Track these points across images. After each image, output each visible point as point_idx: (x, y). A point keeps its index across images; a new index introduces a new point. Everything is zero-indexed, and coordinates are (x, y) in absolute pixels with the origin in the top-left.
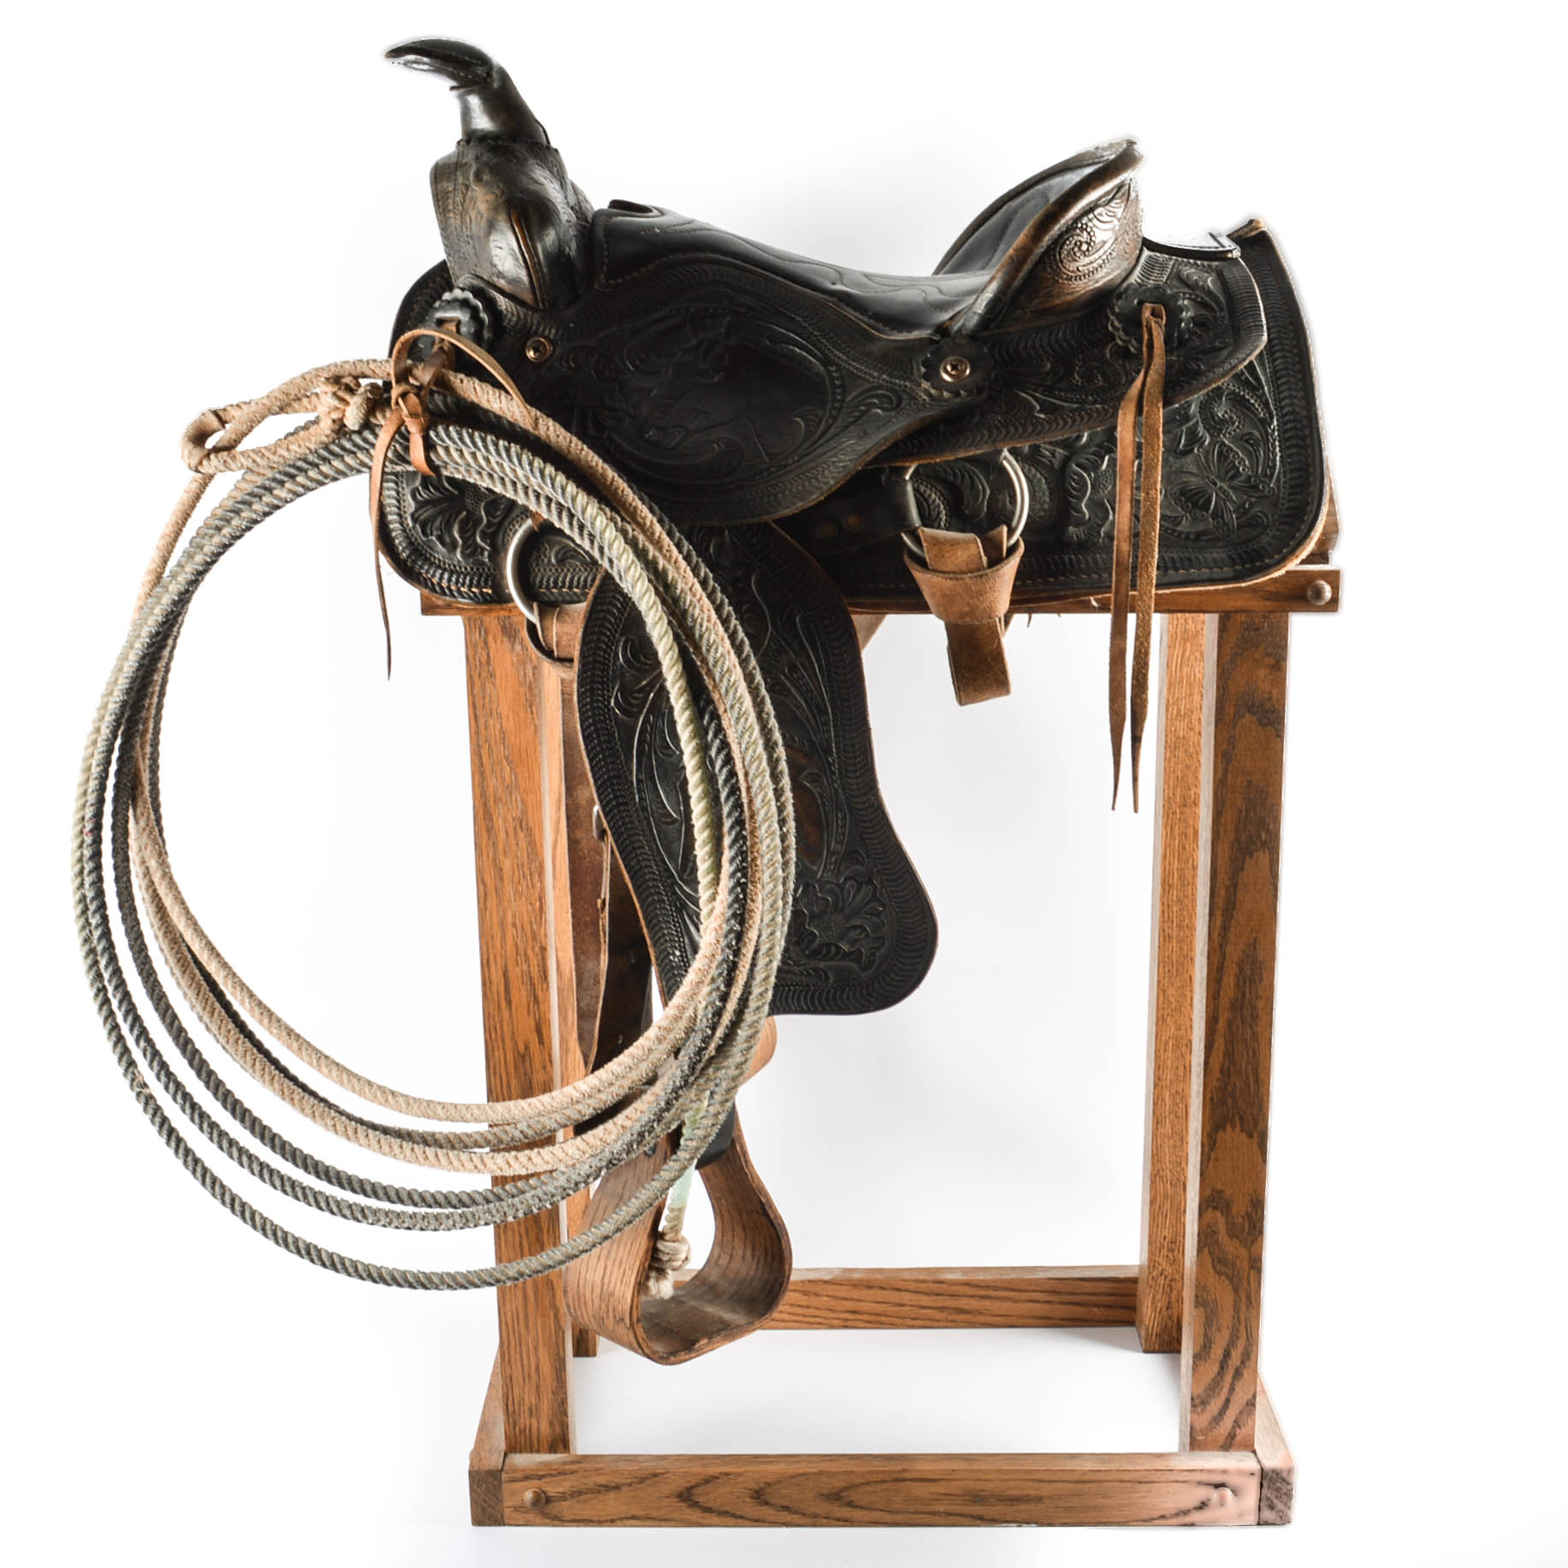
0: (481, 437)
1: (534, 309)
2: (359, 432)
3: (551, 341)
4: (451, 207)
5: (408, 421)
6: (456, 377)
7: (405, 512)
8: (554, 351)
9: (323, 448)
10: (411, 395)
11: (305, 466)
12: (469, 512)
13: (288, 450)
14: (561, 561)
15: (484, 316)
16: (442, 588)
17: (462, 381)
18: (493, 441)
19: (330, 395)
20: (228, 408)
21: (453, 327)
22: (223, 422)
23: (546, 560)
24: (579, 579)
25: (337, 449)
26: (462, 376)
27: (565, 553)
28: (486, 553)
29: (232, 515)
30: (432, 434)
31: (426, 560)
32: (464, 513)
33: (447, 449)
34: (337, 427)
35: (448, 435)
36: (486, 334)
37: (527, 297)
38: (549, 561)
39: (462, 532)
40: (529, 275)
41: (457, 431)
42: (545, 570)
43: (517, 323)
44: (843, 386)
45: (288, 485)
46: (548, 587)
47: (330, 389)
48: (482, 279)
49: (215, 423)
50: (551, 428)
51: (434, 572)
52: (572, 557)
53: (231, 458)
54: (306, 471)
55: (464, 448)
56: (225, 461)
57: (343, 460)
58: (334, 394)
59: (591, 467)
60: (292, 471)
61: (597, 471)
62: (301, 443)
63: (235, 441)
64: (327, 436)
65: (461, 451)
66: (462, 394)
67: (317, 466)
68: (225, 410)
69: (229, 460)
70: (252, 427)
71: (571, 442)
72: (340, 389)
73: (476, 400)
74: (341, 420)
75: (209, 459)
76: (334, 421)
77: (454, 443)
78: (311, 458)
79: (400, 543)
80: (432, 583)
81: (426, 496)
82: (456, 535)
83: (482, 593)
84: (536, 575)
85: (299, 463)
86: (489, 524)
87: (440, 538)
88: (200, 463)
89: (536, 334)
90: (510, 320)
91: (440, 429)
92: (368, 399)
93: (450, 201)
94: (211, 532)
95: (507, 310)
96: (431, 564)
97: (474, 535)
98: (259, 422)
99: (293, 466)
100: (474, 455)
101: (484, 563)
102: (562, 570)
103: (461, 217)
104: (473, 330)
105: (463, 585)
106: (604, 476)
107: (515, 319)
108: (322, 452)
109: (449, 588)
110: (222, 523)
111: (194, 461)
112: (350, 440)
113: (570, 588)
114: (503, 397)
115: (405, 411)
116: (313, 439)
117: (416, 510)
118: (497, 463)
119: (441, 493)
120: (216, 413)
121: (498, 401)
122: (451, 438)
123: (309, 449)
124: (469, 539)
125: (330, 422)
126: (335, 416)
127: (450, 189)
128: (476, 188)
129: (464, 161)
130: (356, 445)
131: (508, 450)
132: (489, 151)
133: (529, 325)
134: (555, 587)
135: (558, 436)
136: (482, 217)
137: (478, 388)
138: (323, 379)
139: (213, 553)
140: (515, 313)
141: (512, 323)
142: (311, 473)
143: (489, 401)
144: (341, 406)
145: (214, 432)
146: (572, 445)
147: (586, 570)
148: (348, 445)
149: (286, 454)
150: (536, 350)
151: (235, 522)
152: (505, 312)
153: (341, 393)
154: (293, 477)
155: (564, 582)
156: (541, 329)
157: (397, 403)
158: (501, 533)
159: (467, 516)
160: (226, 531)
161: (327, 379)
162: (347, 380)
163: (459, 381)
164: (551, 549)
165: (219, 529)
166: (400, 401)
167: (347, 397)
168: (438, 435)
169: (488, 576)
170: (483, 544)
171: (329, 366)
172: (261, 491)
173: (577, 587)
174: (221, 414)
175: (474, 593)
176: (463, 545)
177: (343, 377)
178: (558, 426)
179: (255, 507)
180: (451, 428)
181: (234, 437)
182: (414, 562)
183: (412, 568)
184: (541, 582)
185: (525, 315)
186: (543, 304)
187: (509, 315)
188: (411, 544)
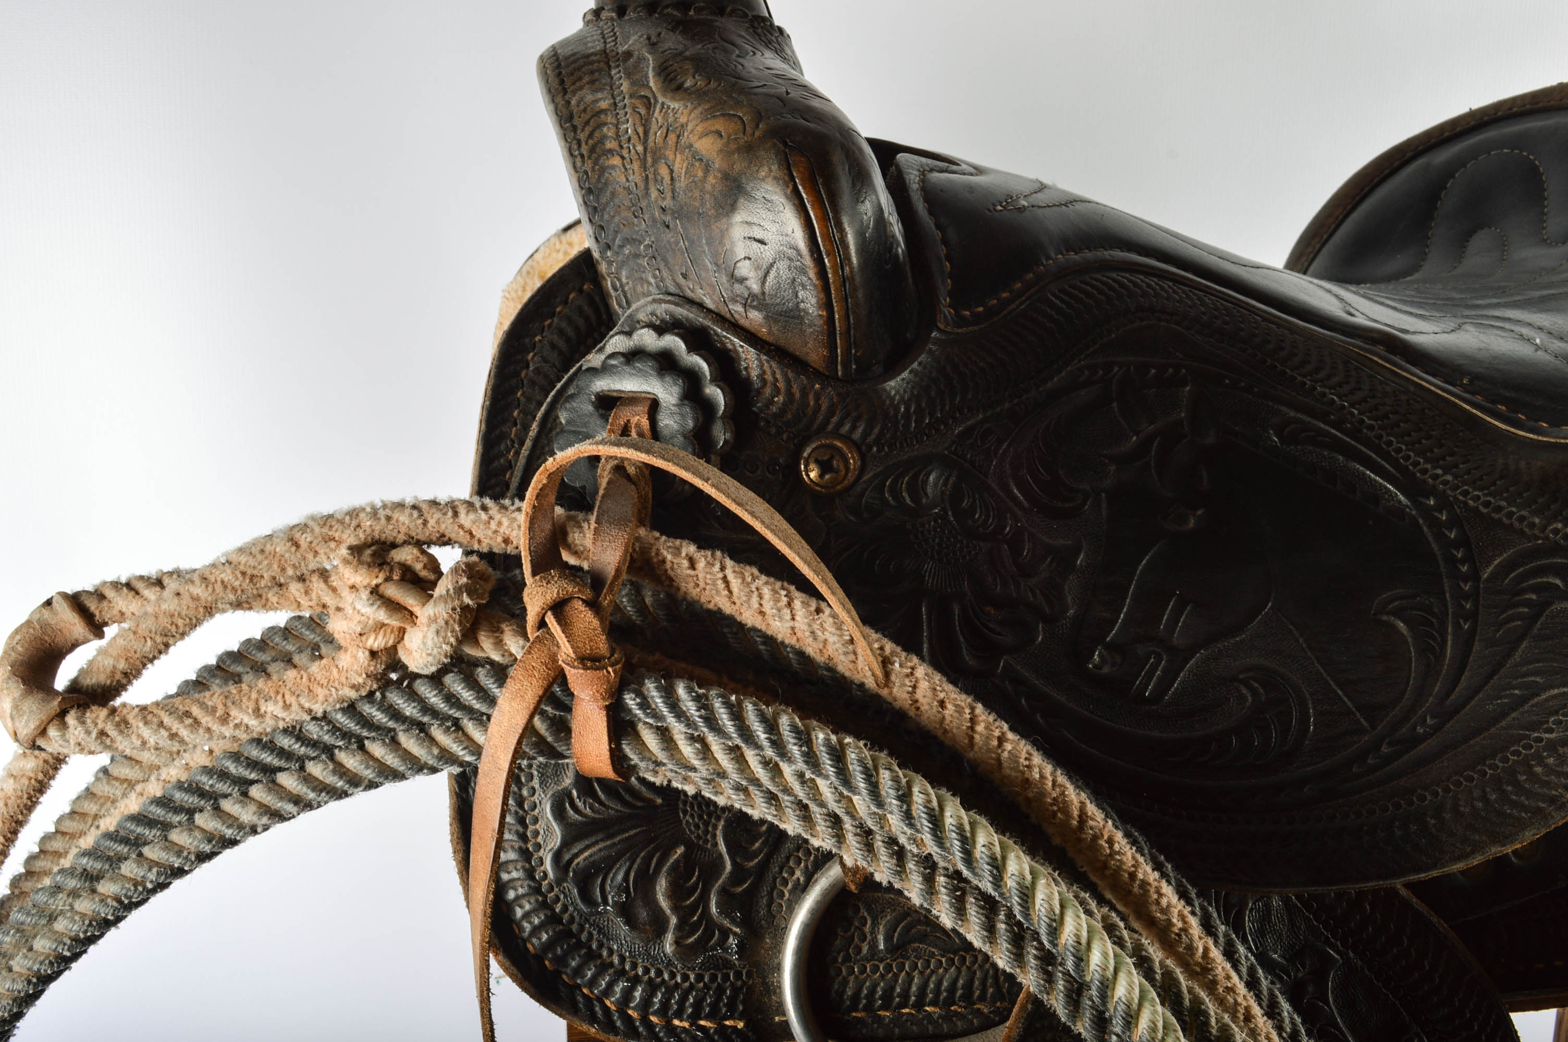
0: (763, 719)
1: (826, 377)
2: (436, 679)
3: (856, 446)
4: (610, 145)
5: (573, 674)
6: (677, 552)
7: (538, 846)
8: (862, 470)
9: (343, 710)
10: (579, 605)
11: (299, 749)
12: (690, 846)
13: (257, 712)
14: (897, 949)
15: (716, 394)
16: (628, 1020)
17: (692, 565)
18: (794, 729)
19: (365, 594)
20: (110, 593)
21: (639, 419)
22: (96, 628)
23: (865, 949)
24: (939, 984)
25: (379, 717)
26: (690, 548)
27: (907, 929)
28: (732, 941)
29: (123, 849)
30: (630, 701)
31: (591, 956)
32: (680, 850)
33: (664, 734)
34: (380, 668)
35: (674, 706)
36: (721, 435)
37: (815, 354)
38: (873, 945)
39: (677, 893)
40: (827, 305)
41: (697, 699)
42: (863, 970)
43: (783, 411)
44: (1464, 542)
45: (256, 792)
46: (869, 1008)
47: (362, 578)
48: (701, 306)
49: (75, 625)
50: (924, 685)
51: (610, 985)
52: (923, 938)
53: (118, 725)
54: (302, 761)
55: (711, 738)
56: (102, 734)
57: (394, 743)
58: (375, 591)
59: (1027, 782)
60: (268, 758)
61: (1042, 794)
62: (290, 699)
63: (125, 674)
64: (354, 687)
65: (702, 740)
66: (694, 593)
67: (329, 751)
68: (99, 595)
69: (113, 733)
70: (167, 646)
71: (973, 720)
72: (388, 579)
73: (727, 609)
74: (392, 651)
75: (64, 726)
76: (373, 654)
77: (689, 723)
78: (314, 731)
79: (526, 915)
80: (606, 1009)
81: (588, 811)
82: (664, 903)
83: (722, 1029)
84: (845, 982)
85: (285, 742)
86: (738, 875)
87: (626, 911)
88: (43, 732)
89: (822, 429)
90: (771, 402)
91: (651, 688)
92: (465, 608)
93: (608, 131)
94: (72, 883)
95: (761, 376)
96: (604, 967)
97: (704, 899)
98: (183, 635)
99: (269, 745)
100: (736, 753)
101: (728, 964)
102: (901, 968)
103: (644, 166)
104: (690, 424)
105: (679, 1014)
106: (1063, 804)
107: (780, 399)
108: (341, 719)
109: (645, 1020)
110: (98, 865)
111: (27, 727)
112: (413, 696)
113: (919, 1005)
114: (797, 604)
115: (566, 650)
116: (321, 693)
117: (566, 844)
118: (801, 776)
119: (624, 802)
120: (76, 601)
121: (786, 612)
122: (680, 715)
123: (310, 711)
124: (693, 909)
125: (363, 656)
126: (377, 642)
127: (604, 105)
128: (674, 105)
129: (621, 49)
130: (427, 708)
131: (838, 756)
132: (673, 30)
133: (809, 411)
134: (884, 1007)
135: (942, 704)
136: (707, 169)
137: (735, 583)
138: (344, 551)
139: (75, 939)
140: (781, 385)
141: (774, 409)
142: (316, 769)
143: (762, 613)
144: (395, 623)
145: (74, 646)
146: (980, 728)
147: (951, 962)
148: (410, 710)
149: (253, 722)
150: (825, 468)
151: (129, 868)
152: (757, 383)
153: (391, 591)
154: (270, 771)
155: (905, 995)
156: (835, 419)
157: (542, 624)
158: (765, 890)
159: (685, 856)
160: (107, 888)
161: (356, 550)
162: (406, 555)
163: (686, 563)
164: (875, 924)
165: (91, 878)
166: (550, 619)
167: (410, 601)
168: (645, 705)
169: (736, 990)
170: (726, 923)
171: (354, 513)
172: (191, 800)
173: (934, 1003)
174: (92, 606)
175: (703, 1029)
176: (679, 927)
177: (394, 546)
178: (937, 677)
179: (176, 836)
180: (681, 690)
181: (122, 665)
182: (561, 961)
183: (557, 974)
184: (856, 997)
185: (804, 393)
186: (846, 365)
187: (768, 391)
188: (553, 919)
